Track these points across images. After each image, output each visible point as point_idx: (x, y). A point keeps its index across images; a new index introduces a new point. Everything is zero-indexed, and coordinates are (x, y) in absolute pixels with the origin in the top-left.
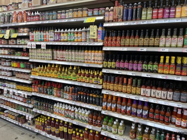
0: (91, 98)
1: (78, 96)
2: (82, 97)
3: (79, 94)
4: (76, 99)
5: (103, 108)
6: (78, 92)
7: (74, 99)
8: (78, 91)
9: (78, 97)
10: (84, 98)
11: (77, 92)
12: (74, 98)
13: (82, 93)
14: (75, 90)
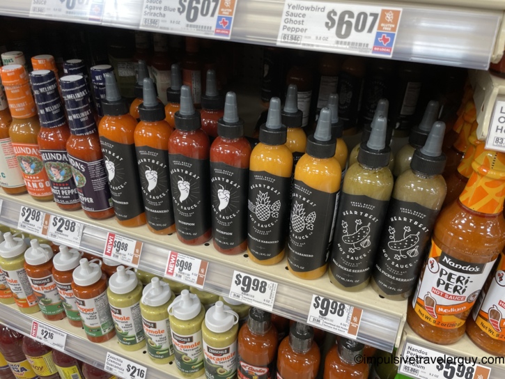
0: (262, 196)
1: (110, 166)
2: (152, 179)
3: (118, 147)
4: (87, 190)
5: (422, 313)
6: (94, 121)
7: (67, 192)
8: (96, 108)
9: (111, 176)
10: (184, 196)
11: (84, 116)
12: (71, 183)
13: (146, 134)
14: (57, 96)
